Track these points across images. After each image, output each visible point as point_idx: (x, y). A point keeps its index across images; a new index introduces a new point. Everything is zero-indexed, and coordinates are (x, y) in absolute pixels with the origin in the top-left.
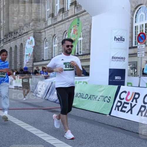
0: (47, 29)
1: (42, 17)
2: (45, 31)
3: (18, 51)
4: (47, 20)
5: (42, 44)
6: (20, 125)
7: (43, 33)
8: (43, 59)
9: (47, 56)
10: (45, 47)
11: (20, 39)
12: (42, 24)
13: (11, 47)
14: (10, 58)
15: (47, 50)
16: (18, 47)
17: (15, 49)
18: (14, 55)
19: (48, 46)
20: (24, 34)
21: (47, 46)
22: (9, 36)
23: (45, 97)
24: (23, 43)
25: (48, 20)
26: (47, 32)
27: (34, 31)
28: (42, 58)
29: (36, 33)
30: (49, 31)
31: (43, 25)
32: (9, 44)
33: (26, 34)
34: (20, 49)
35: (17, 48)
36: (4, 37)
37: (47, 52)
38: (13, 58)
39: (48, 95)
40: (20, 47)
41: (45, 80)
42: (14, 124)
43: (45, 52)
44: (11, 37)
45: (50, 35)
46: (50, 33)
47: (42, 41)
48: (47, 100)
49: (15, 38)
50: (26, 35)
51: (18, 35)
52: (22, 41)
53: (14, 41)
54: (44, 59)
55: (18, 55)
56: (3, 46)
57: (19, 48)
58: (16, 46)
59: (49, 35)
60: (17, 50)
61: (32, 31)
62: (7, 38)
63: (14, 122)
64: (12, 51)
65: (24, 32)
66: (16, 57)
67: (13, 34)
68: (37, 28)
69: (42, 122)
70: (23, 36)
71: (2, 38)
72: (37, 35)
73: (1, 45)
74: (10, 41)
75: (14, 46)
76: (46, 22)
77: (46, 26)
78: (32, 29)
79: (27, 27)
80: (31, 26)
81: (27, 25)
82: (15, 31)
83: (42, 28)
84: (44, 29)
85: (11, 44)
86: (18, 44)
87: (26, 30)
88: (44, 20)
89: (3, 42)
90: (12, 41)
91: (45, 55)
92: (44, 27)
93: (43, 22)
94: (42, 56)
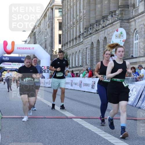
0: (137, 17)
1: (131, 3)
2: (135, 20)
3: (100, 47)
4: (138, 6)
5: (131, 36)
6: (107, 139)
7: (133, 23)
8: (133, 56)
9: (137, 52)
10: (135, 40)
11: (104, 31)
12: (131, 12)
13: (92, 43)
14: (91, 55)
15: (137, 45)
16: (101, 41)
17: (97, 44)
18: (96, 52)
19: (139, 39)
20: (108, 25)
21: (137, 39)
22: (91, 29)
23: (136, 104)
24: (106, 36)
25: (139, 6)
26: (137, 21)
27: (120, 21)
28: (131, 55)
29: (124, 23)
30: (140, 20)
31: (132, 12)
32: (90, 38)
33: (111, 25)
34: (103, 44)
35: (99, 43)
36: (84, 30)
37: (137, 47)
38: (94, 56)
39: (140, 102)
40: (104, 42)
41: (136, 82)
42: (100, 136)
43: (135, 47)
44: (93, 30)
45: (142, 24)
46: (142, 23)
47: (131, 34)
48: (139, 108)
49: (97, 30)
50: (111, 26)
51: (101, 27)
52: (106, 34)
53: (96, 35)
54: (134, 57)
55: (100, 52)
56: (83, 42)
57: (102, 43)
58: (98, 40)
59: (140, 25)
60: (100, 46)
61: (119, 21)
62: (88, 31)
63: (99, 134)
64: (93, 47)
65: (108, 23)
66: (99, 54)
67: (95, 26)
68: (125, 17)
69: (135, 136)
70: (107, 28)
71: (82, 31)
72: (124, 25)
73: (80, 40)
74: (91, 35)
75: (96, 41)
76: (136, 9)
77: (136, 14)
78: (118, 18)
79: (112, 16)
80: (117, 15)
81: (112, 13)
82: (97, 22)
83: (131, 17)
84: (134, 18)
85: (92, 38)
86: (100, 38)
87: (110, 20)
88: (134, 6)
89: (83, 36)
90: (93, 35)
91: (135, 51)
92: (134, 14)
93: (132, 8)
94: (132, 52)
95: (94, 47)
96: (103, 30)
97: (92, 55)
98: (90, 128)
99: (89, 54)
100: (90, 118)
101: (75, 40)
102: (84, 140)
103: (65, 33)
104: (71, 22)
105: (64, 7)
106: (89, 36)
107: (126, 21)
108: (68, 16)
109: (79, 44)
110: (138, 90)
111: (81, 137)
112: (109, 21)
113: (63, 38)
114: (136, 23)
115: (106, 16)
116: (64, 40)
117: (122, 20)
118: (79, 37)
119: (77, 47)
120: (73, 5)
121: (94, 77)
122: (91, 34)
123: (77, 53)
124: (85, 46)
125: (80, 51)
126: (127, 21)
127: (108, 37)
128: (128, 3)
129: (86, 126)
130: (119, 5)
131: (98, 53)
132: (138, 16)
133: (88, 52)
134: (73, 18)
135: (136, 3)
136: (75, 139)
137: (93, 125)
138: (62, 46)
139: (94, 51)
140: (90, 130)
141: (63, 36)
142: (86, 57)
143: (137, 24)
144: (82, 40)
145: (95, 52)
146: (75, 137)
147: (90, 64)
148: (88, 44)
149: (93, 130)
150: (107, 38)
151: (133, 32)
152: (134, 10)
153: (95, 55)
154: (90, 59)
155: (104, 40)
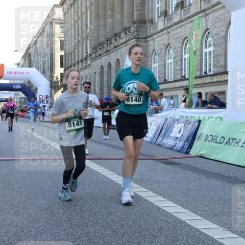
0: (156, 36)
1: (148, 18)
2: (153, 39)
3: (112, 72)
4: (156, 22)
5: (149, 58)
7: (151, 43)
10: (154, 63)
11: (116, 52)
12: (149, 28)
13: (102, 66)
14: (101, 82)
15: (156, 69)
16: (113, 64)
17: (108, 68)
18: (107, 77)
19: (159, 62)
20: (121, 44)
21: (156, 63)
22: (100, 49)
23: (155, 141)
24: (119, 58)
25: (158, 22)
26: (156, 40)
27: (136, 39)
29: (140, 42)
30: (159, 39)
31: (150, 30)
32: (99, 60)
33: (125, 44)
34: (116, 68)
35: (110, 66)
36: (91, 51)
37: (156, 71)
38: (105, 82)
39: (160, 138)
40: (116, 65)
41: (155, 115)
42: (112, 181)
43: (154, 72)
44: (103, 50)
45: (162, 44)
46: (162, 42)
47: (149, 55)
48: (159, 145)
49: (107, 51)
50: (125, 46)
51: (112, 47)
52: (118, 56)
53: (107, 56)
55: (112, 78)
56: (90, 65)
57: (114, 67)
58: (110, 63)
59: (160, 45)
60: (112, 70)
61: (134, 40)
62: (96, 51)
63: (111, 178)
65: (121, 42)
67: (106, 45)
68: (142, 35)
70: (120, 48)
71: (89, 52)
73: (87, 63)
74: (100, 57)
75: (107, 64)
76: (155, 25)
77: (155, 32)
78: (133, 36)
79: (126, 34)
80: (133, 32)
81: (126, 30)
82: (108, 41)
83: (149, 35)
84: (152, 36)
85: (102, 60)
86: (112, 60)
87: (124, 39)
88: (152, 22)
89: (90, 57)
90: (103, 56)
92: (152, 32)
93: (150, 25)
95: (104, 71)
96: (115, 51)
99: (98, 80)
100: (99, 159)
101: (80, 63)
102: (92, 186)
103: (68, 53)
104: (76, 41)
105: (67, 21)
106: (98, 58)
107: (142, 40)
108: (71, 33)
109: (86, 68)
110: (158, 124)
111: (89, 182)
112: (122, 39)
113: (65, 60)
114: (155, 42)
116: (67, 62)
117: (138, 38)
118: (86, 59)
119: (84, 71)
120: (78, 19)
122: (100, 55)
123: (84, 78)
124: (93, 70)
125: (87, 76)
126: (144, 40)
127: (121, 59)
128: (145, 18)
129: (95, 169)
130: (135, 19)
131: (109, 78)
132: (157, 34)
133: (97, 77)
134: (79, 35)
135: (155, 18)
137: (103, 167)
138: (65, 70)
139: (104, 77)
140: (100, 174)
141: (65, 57)
142: (95, 84)
143: (156, 44)
144: (89, 63)
145: (105, 77)
146: (81, 183)
147: (99, 92)
148: (97, 67)
149: (103, 174)
151: (151, 53)
152: (152, 26)
154: (99, 87)
155: (116, 63)
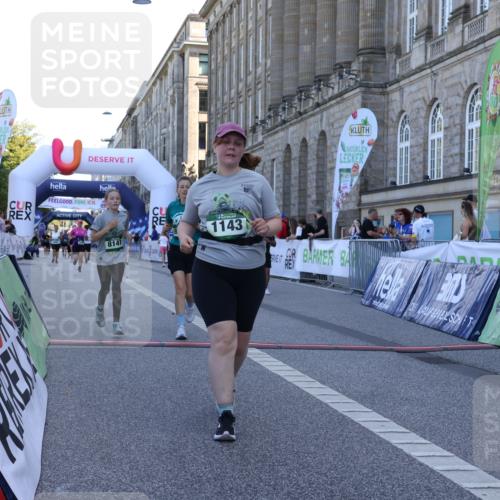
0: (407, 81)
1: (390, 43)
2: (401, 89)
3: (309, 158)
4: (408, 50)
5: (391, 130)
7: (396, 96)
8: (394, 183)
9: (406, 172)
10: (401, 141)
11: (319, 116)
12: (391, 66)
13: (288, 146)
14: (284, 180)
15: (406, 153)
16: (312, 143)
17: (301, 151)
18: (297, 170)
19: (412, 138)
20: (331, 99)
21: (407, 139)
22: (284, 109)
23: (401, 310)
24: (326, 129)
25: (410, 52)
26: (407, 90)
27: (363, 89)
28: (390, 179)
29: (371, 96)
30: (414, 88)
31: (395, 68)
32: (281, 134)
33: (339, 99)
34: (318, 151)
35: (306, 146)
36: (265, 113)
37: (406, 158)
38: (294, 181)
39: (414, 304)
40: (318, 145)
42: (309, 396)
43: (401, 159)
44: (290, 112)
45: (419, 99)
46: (420, 95)
47: (390, 123)
48: (412, 320)
49: (300, 114)
50: (338, 103)
51: (311, 105)
52: (324, 124)
53: (298, 125)
54: (398, 184)
55: (309, 172)
56: (262, 143)
57: (315, 147)
58: (304, 140)
59: (415, 101)
60: (309, 156)
61: (358, 90)
62: (276, 114)
63: (306, 390)
64: (290, 157)
65: (330, 94)
66: (305, 176)
67: (296, 101)
68: (375, 80)
69: (399, 394)
70: (328, 108)
71: (260, 116)
72: (373, 101)
73: (256, 140)
74: (284, 126)
75: (298, 141)
76: (404, 58)
77: (404, 72)
78: (356, 81)
79: (341, 77)
80: (355, 73)
81: (341, 68)
82: (301, 92)
83: (391, 79)
84: (398, 81)
85: (287, 133)
86: (310, 133)
87: (336, 87)
88: (398, 50)
89: (264, 127)
90: (291, 125)
91: (401, 168)
92: (398, 72)
93: (394, 56)
94: (392, 172)
95: (293, 156)
96: (317, 113)
97: (287, 177)
98: (281, 374)
99: (278, 176)
100: (281, 348)
103: (217, 119)
104: (233, 91)
105: (214, 50)
106: (280, 128)
107: (376, 90)
108: (223, 75)
110: (408, 274)
111: (259, 396)
112: (333, 88)
113: (209, 133)
114: (405, 95)
115: (324, 76)
117: (367, 86)
118: (254, 130)
120: (239, 46)
121: (292, 239)
122: (284, 122)
124: (269, 155)
126: (381, 90)
127: (330, 131)
128: (383, 42)
129: (272, 369)
130: (360, 46)
131: (303, 173)
132: (409, 76)
133: (277, 170)
134: (239, 80)
135: (405, 43)
136: (242, 403)
137: (291, 365)
138: (208, 155)
139: (293, 169)
140: (283, 379)
141: (209, 126)
143: (407, 99)
144: (260, 139)
145: (295, 170)
147: (281, 202)
148: (276, 149)
149: (289, 379)
150: (327, 134)
151: (395, 119)
152: (399, 61)
153: (295, 178)
154: (281, 190)
155: (319, 140)
